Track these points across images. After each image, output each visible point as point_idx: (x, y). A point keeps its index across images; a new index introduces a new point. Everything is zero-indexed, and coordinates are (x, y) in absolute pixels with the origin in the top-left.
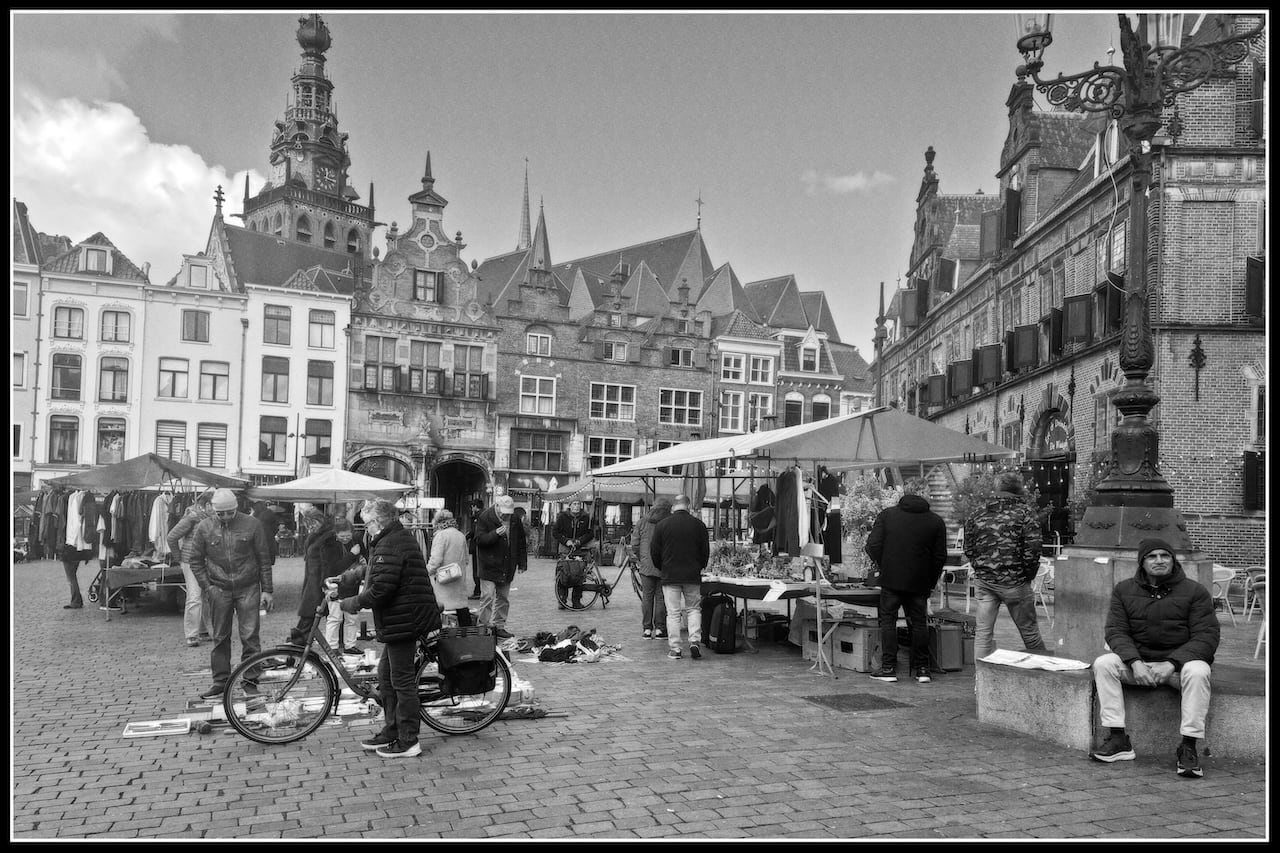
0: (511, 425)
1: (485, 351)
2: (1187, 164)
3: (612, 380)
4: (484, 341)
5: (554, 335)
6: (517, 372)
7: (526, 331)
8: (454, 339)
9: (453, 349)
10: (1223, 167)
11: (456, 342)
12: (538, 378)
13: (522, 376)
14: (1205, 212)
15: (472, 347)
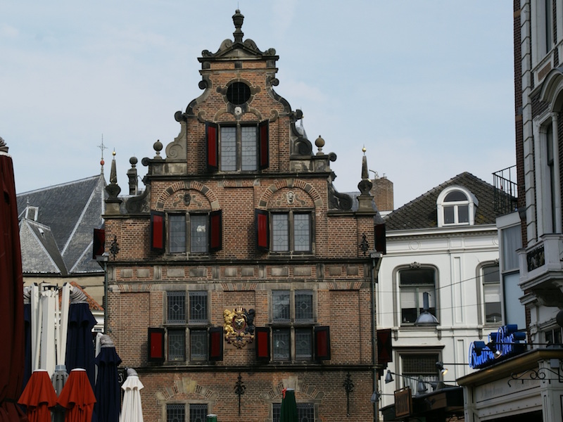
2: (122, 270)
10: (142, 271)
14: (133, 299)
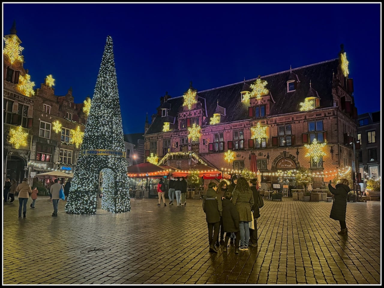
0: (36, 141)
1: (29, 108)
3: (68, 128)
4: (29, 104)
5: (51, 106)
6: (40, 119)
7: (43, 103)
8: (19, 101)
9: (18, 105)
11: (19, 103)
12: (46, 123)
13: (41, 121)
15: (25, 105)
